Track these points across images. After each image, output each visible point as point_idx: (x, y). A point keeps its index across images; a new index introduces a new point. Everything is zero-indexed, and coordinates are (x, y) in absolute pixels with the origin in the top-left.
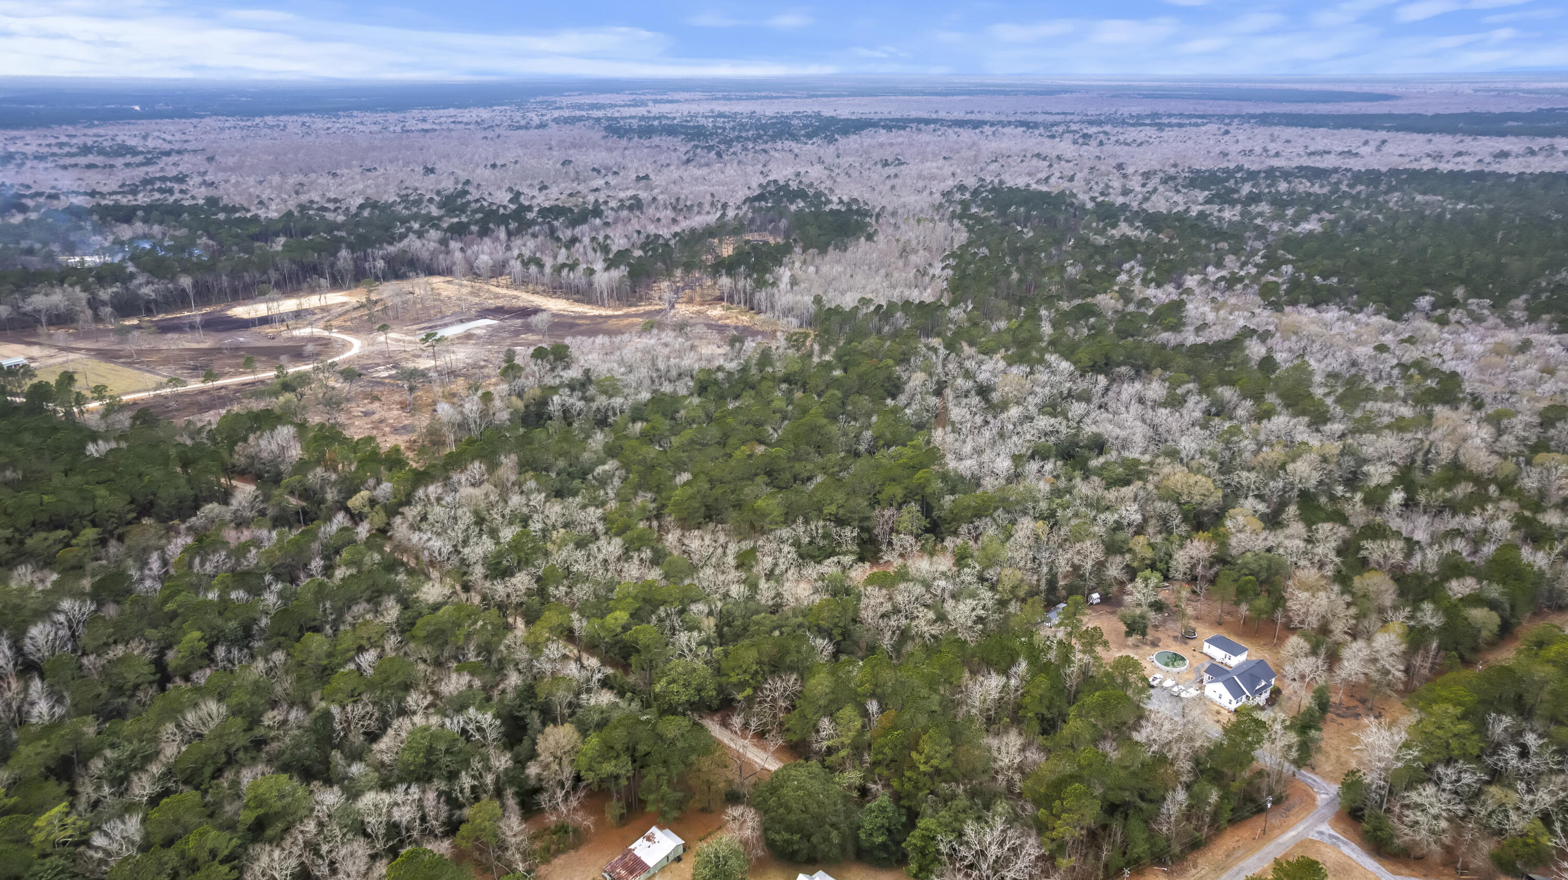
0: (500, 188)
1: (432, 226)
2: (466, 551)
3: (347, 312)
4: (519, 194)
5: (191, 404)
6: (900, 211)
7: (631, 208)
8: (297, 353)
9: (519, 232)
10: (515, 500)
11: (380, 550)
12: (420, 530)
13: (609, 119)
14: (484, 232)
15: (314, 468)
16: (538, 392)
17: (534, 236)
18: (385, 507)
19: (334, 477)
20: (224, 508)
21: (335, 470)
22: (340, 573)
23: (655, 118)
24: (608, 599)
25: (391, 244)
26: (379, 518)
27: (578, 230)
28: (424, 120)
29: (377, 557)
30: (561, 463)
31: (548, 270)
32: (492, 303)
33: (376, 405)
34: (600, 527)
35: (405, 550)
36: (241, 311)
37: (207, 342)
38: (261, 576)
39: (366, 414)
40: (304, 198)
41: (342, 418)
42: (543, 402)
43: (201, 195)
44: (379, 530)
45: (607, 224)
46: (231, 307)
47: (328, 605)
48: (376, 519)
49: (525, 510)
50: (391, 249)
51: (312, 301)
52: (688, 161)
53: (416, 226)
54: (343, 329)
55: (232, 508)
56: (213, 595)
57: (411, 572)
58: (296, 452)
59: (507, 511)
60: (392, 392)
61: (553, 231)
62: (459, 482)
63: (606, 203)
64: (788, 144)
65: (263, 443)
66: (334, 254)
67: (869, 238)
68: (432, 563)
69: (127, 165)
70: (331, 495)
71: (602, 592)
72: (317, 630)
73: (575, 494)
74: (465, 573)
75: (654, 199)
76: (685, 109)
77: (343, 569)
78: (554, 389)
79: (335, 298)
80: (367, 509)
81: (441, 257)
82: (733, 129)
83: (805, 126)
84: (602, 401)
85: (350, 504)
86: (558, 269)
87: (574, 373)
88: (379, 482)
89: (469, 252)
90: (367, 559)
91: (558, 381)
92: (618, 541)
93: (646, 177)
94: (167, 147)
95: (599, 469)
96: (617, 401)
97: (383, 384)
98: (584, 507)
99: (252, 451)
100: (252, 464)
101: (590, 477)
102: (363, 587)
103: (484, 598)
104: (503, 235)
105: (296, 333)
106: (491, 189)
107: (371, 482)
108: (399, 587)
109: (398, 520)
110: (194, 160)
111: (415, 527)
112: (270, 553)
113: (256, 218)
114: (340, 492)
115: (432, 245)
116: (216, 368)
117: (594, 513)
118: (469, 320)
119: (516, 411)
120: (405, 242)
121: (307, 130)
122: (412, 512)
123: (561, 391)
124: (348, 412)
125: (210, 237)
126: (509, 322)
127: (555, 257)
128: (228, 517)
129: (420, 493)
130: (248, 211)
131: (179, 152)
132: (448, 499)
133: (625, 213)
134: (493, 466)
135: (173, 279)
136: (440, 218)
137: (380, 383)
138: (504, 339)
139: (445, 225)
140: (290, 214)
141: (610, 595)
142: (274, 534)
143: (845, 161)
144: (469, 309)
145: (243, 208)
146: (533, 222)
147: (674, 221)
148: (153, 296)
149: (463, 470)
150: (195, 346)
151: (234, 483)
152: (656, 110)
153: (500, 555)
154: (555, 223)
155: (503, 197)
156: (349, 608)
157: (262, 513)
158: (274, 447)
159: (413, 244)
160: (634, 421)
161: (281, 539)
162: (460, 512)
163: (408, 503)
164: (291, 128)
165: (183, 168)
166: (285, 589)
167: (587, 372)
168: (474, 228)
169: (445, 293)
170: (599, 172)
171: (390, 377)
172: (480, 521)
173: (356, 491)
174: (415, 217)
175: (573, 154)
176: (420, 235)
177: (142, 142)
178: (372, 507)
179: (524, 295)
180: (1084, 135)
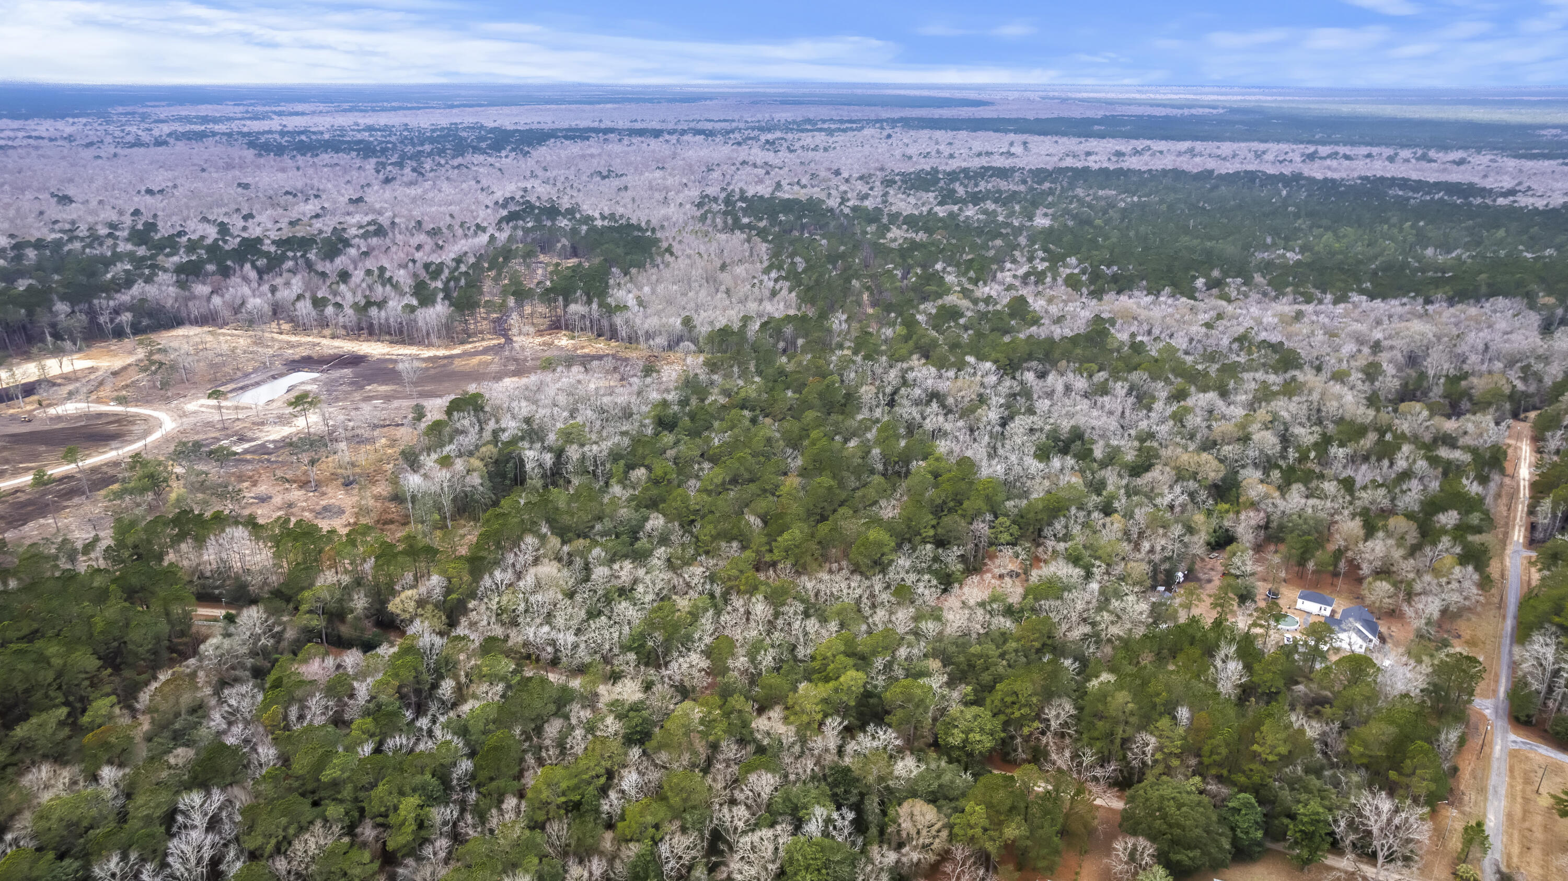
1: (152, 268)
7: (377, 234)
9: (271, 270)
13: (242, 134)
14: (227, 272)
17: (293, 272)
18: (439, 605)
23: (298, 133)
25: (119, 291)
26: (437, 620)
27: (340, 262)
31: (348, 310)
32: (292, 353)
45: (367, 254)
48: (434, 621)
50: (126, 298)
52: (388, 180)
53: (130, 269)
63: (343, 230)
64: (480, 158)
65: (209, 554)
67: (671, 253)
75: (392, 222)
80: (419, 611)
82: (403, 143)
83: (479, 138)
85: (393, 608)
89: (227, 295)
101: (641, 535)
104: (252, 273)
105: (59, 410)
115: (173, 290)
118: (283, 374)
119: (480, 473)
120: (135, 289)
122: (487, 606)
126: (335, 374)
132: (522, 583)
133: (376, 241)
136: (154, 258)
139: (168, 266)
143: (557, 174)
144: (269, 362)
146: (278, 255)
147: (438, 246)
152: (289, 123)
153: (642, 636)
159: (147, 291)
163: (473, 595)
168: (209, 267)
169: (221, 347)
170: (296, 195)
175: (238, 174)
176: (146, 279)
178: (422, 607)
179: (325, 342)
180: (767, 142)
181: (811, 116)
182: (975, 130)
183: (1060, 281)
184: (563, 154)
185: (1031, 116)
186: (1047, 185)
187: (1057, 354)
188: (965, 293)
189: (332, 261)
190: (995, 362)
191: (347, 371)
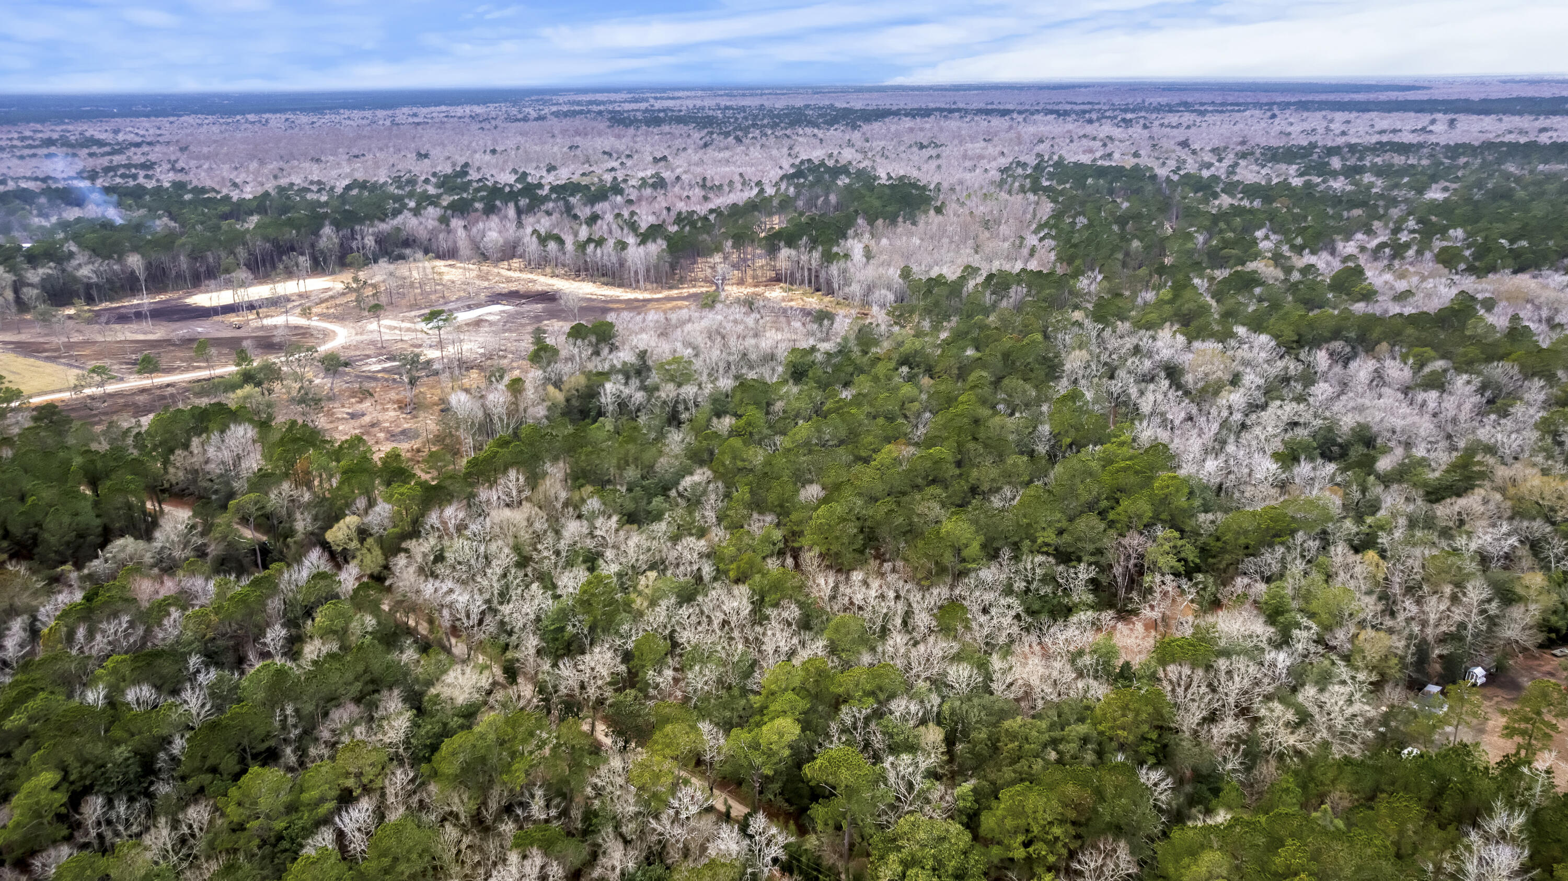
0: (503, 170)
1: (431, 203)
2: (506, 609)
3: (332, 297)
4: (525, 175)
5: (126, 406)
6: (958, 188)
7: (654, 186)
8: (267, 344)
9: (531, 209)
10: (573, 528)
11: (375, 609)
12: (435, 576)
13: (610, 112)
14: (490, 210)
15: (278, 482)
16: (582, 380)
17: (549, 213)
18: (381, 541)
19: (307, 496)
20: (141, 544)
21: (309, 485)
22: (312, 650)
23: (659, 111)
24: (744, 692)
25: (383, 220)
26: (373, 559)
27: (599, 207)
28: (415, 115)
29: (370, 621)
30: (632, 473)
31: (569, 246)
32: (504, 287)
33: (367, 404)
34: (707, 570)
35: (413, 608)
36: (202, 299)
37: (158, 332)
38: (184, 657)
39: (353, 416)
40: (283, 182)
41: (321, 422)
42: (590, 393)
43: (167, 179)
44: (372, 576)
45: (630, 202)
46: (190, 294)
47: (289, 711)
48: (368, 559)
49: (590, 544)
50: (384, 227)
51: (288, 287)
52: (706, 145)
53: (412, 204)
54: (324, 317)
55: (157, 544)
56: (95, 696)
57: (425, 647)
58: (254, 462)
59: (563, 545)
60: (386, 389)
61: (569, 209)
62: (488, 501)
63: (625, 181)
64: (809, 130)
65: (211, 452)
66: (316, 233)
67: (939, 210)
68: (455, 630)
69: (91, 155)
70: (302, 524)
71: (733, 679)
72: (270, 757)
73: (658, 517)
74: (506, 647)
75: (678, 178)
76: (690, 103)
77: (317, 642)
78: (605, 376)
79: (316, 284)
80: (354, 544)
81: (441, 236)
82: (746, 118)
83: (820, 116)
84: (668, 391)
85: (330, 536)
86: (582, 247)
87: (625, 356)
88: (371, 504)
89: (474, 230)
90: (355, 625)
91: (607, 367)
92: (742, 591)
93: (664, 158)
94: (139, 140)
95: (687, 482)
96: (689, 390)
97: (375, 379)
98: (675, 539)
99: (196, 460)
100: (195, 481)
101: (673, 493)
102: (349, 676)
103: (541, 689)
104: (511, 212)
105: (267, 322)
106: (494, 172)
107: (361, 503)
108: (406, 674)
109: (401, 560)
110: (165, 149)
111: (428, 572)
112: (201, 618)
113: (227, 198)
114: (315, 518)
115: (431, 224)
116: (164, 363)
117: (691, 547)
118: (479, 306)
119: (554, 405)
120: (399, 219)
121: (292, 125)
122: (421, 548)
123: (613, 377)
124: (330, 413)
125: (172, 217)
126: (526, 308)
127: (576, 234)
128: (148, 558)
129: (433, 518)
130: (218, 192)
131: (150, 144)
132: (474, 527)
133: (648, 191)
134: (534, 480)
135: (120, 260)
136: (439, 196)
137: (372, 378)
138: (523, 325)
139: (445, 203)
140: (266, 194)
141: (750, 684)
142: (211, 586)
143: (878, 145)
144: (477, 294)
145: (213, 190)
146: (547, 198)
147: (706, 198)
148: (95, 279)
149: (492, 484)
150: (141, 337)
151: (166, 508)
152: (658, 105)
153: (563, 615)
154: (571, 199)
155: (507, 178)
156: (326, 714)
157: (201, 553)
158: (226, 455)
159: (408, 222)
160: (719, 415)
161: (221, 595)
162: (493, 547)
163: (415, 533)
164: (273, 123)
165: (153, 157)
166: (220, 680)
167: (642, 355)
168: (479, 206)
169: (446, 278)
170: (610, 155)
171: (384, 370)
172: (523, 562)
173: (338, 517)
174: (411, 195)
175: (578, 140)
176: (416, 212)
177: (111, 136)
178: (362, 541)
179: (542, 279)
180: (1124, 120)
181: (1190, 100)
182: (1389, 111)
183: (1428, 255)
184: (893, 128)
185: (1475, 97)
186: (1462, 160)
187: (1375, 334)
188: (1277, 258)
189: (593, 205)
190: (1276, 337)
191: (539, 307)
